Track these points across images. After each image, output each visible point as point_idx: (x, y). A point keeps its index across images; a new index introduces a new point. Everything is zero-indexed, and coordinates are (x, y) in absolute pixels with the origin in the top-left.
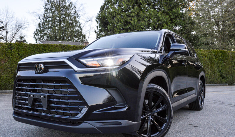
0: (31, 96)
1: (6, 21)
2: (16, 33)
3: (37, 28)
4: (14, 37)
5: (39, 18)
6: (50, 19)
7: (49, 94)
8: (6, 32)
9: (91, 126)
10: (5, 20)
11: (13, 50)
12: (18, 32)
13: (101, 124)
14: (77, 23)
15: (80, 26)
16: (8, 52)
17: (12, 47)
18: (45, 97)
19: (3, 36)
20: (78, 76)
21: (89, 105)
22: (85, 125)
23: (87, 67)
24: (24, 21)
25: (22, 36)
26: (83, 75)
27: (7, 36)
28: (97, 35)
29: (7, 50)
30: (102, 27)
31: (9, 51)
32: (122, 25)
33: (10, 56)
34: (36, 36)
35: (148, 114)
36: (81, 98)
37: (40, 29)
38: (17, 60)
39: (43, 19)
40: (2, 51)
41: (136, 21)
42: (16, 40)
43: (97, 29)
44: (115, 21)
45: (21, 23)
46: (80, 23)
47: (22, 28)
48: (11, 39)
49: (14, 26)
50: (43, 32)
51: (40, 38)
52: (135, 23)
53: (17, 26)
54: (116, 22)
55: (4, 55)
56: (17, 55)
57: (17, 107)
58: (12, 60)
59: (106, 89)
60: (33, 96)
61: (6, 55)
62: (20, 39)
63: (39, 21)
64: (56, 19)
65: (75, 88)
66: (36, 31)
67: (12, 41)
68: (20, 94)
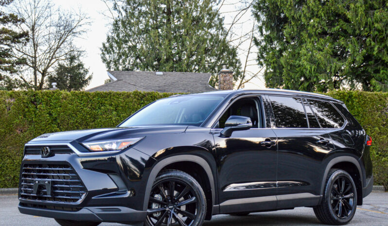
0: (37, 182)
1: (33, 17)
2: (58, 48)
3: (110, 34)
4: (52, 58)
5: (115, 8)
6: (144, 9)
7: (53, 180)
8: (34, 45)
9: (90, 212)
10: (30, 14)
11: (38, 106)
12: (62, 45)
13: (100, 210)
14: (213, 19)
15: (221, 24)
16: (29, 111)
17: (38, 100)
18: (49, 182)
19: (25, 56)
20: (79, 160)
21: (89, 190)
22: (84, 211)
23: (90, 151)
24: (79, 14)
25: (72, 54)
26: (84, 159)
27: (37, 56)
28: (260, 50)
29: (27, 107)
30: (272, 29)
31: (32, 107)
32: (323, 23)
33: (34, 119)
34: (107, 56)
35: (170, 207)
36: (81, 183)
37: (118, 36)
38: (46, 126)
39: (126, 11)
40: (18, 108)
41: (361, 11)
42: (59, 65)
43: (259, 34)
44: (303, 15)
45: (70, 20)
46: (220, 17)
47: (73, 33)
48: (47, 61)
49: (53, 29)
50: (124, 46)
51: (119, 59)
52: (357, 16)
53: (61, 28)
54: (305, 15)
55: (20, 117)
56: (48, 115)
57: (22, 196)
58: (36, 126)
59: (108, 175)
60: (39, 182)
61: (25, 116)
62: (68, 63)
63: (116, 14)
64: (159, 9)
65: (76, 173)
66: (108, 41)
67: (48, 67)
68: (26, 181)
